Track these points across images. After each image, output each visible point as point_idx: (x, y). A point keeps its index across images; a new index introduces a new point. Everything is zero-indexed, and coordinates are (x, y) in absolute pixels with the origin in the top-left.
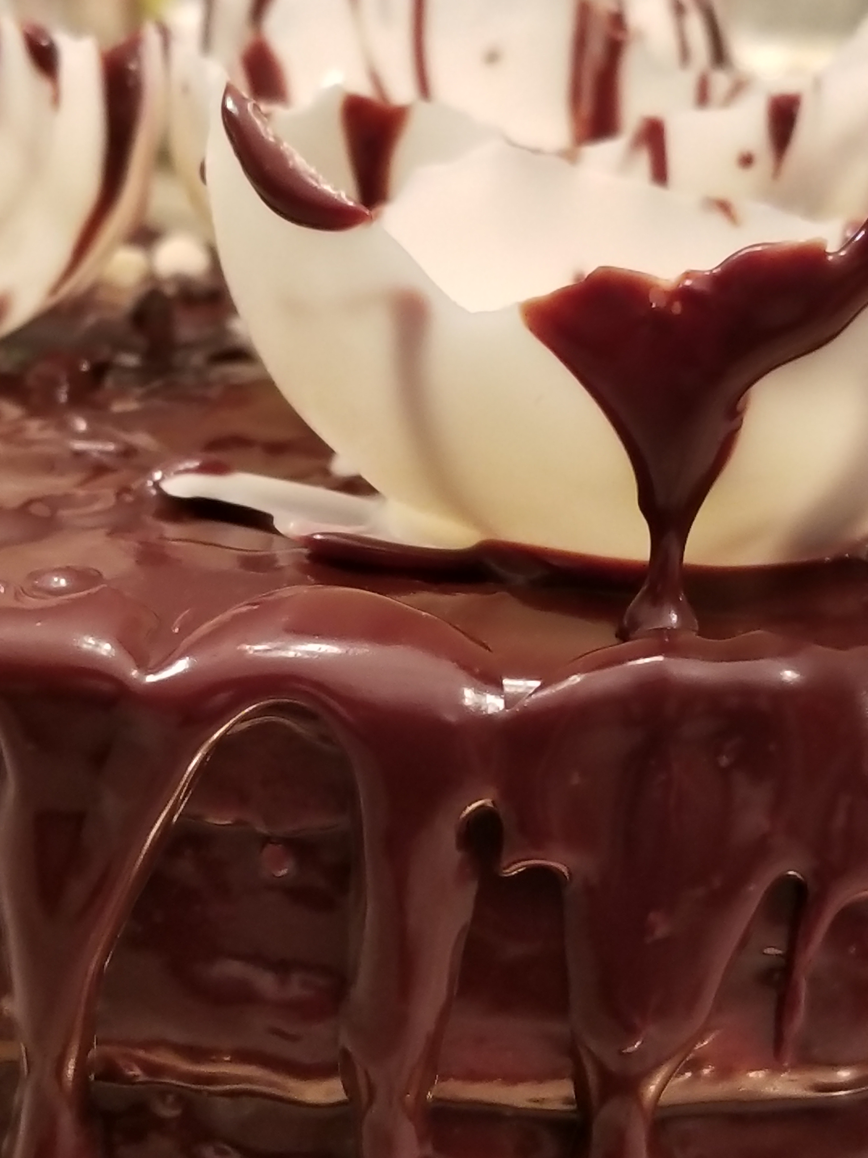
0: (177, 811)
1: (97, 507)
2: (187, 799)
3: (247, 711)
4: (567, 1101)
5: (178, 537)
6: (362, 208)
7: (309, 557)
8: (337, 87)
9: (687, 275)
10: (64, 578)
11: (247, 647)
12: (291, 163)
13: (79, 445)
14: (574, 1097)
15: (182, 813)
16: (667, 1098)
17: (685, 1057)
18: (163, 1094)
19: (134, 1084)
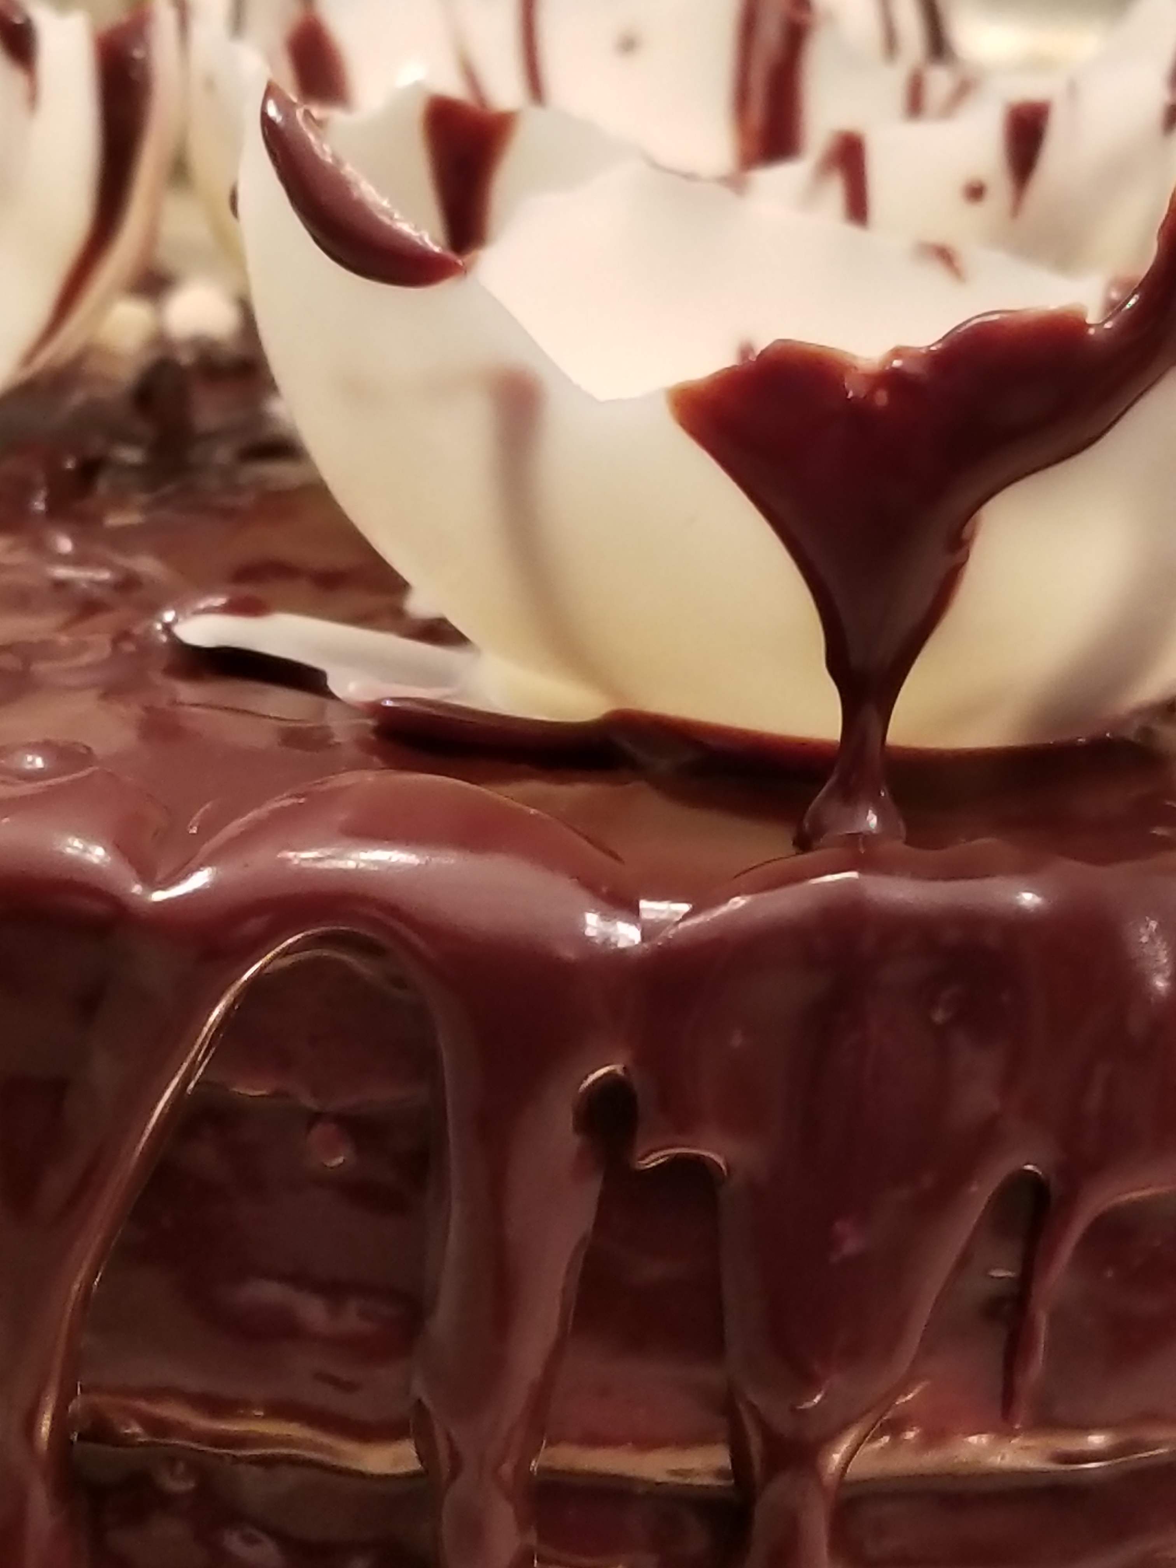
0: (194, 1078)
1: (86, 658)
2: (206, 1061)
3: (290, 941)
4: (720, 1473)
5: (196, 701)
6: (451, 255)
7: (377, 731)
8: (417, 85)
9: (897, 353)
10: (40, 755)
11: (291, 854)
12: (355, 194)
13: (62, 572)
14: (730, 1468)
15: (199, 1081)
16: (856, 1470)
17: (881, 1417)
18: (171, 1461)
19: (132, 1446)
